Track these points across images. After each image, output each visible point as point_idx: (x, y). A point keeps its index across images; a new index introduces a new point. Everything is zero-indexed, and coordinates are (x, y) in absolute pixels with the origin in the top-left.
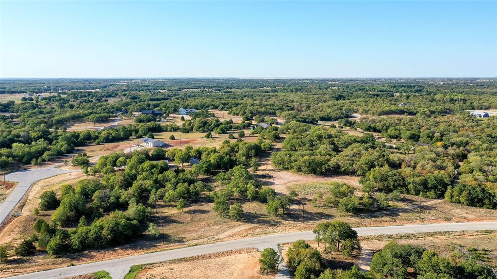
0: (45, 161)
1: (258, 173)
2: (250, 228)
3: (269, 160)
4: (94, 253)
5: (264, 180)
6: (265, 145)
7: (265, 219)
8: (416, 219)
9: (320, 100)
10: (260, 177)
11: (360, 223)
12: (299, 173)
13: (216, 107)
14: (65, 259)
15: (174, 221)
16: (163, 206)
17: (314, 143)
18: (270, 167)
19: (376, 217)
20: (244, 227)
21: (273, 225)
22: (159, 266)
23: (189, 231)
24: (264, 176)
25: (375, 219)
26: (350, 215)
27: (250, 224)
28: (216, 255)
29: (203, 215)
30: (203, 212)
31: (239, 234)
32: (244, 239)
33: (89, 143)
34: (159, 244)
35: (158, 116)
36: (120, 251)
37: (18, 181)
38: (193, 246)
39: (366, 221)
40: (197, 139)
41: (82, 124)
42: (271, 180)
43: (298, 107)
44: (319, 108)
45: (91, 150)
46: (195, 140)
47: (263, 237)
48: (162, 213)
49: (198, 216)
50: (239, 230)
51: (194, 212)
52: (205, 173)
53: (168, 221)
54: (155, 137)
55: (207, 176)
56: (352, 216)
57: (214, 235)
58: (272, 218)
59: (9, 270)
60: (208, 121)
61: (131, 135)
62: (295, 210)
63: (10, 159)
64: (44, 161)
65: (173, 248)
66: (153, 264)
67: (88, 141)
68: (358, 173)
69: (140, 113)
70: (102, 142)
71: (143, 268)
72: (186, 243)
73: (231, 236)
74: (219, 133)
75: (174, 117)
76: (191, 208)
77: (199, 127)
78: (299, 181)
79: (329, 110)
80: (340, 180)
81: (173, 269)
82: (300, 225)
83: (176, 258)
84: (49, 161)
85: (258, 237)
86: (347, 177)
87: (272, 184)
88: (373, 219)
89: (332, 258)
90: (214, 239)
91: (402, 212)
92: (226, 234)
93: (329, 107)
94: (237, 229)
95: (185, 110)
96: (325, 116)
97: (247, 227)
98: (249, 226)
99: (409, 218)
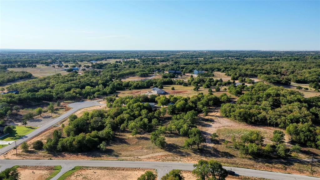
1: (207, 117)
3: (220, 109)
4: (66, 155)
5: (206, 123)
7: (181, 150)
10: (204, 121)
11: (253, 166)
12: (235, 121)
13: (219, 70)
14: (51, 155)
15: (126, 143)
16: (128, 132)
17: (260, 99)
18: (218, 114)
22: (90, 169)
23: (128, 150)
24: (207, 120)
25: (268, 165)
29: (145, 141)
30: (147, 139)
31: (154, 158)
32: (156, 162)
33: (127, 89)
34: (103, 156)
35: (176, 74)
37: (73, 107)
38: (120, 160)
39: (259, 165)
40: (188, 91)
41: (134, 77)
42: (211, 124)
43: (284, 72)
44: (302, 73)
45: (124, 93)
46: (186, 91)
47: (170, 162)
48: (124, 136)
49: (142, 141)
50: (157, 155)
51: (143, 138)
52: (170, 113)
54: (164, 87)
55: (171, 116)
56: (250, 159)
57: (139, 156)
59: (23, 156)
60: (204, 79)
61: (152, 86)
62: (209, 147)
64: (94, 97)
65: (109, 159)
66: (88, 167)
68: (280, 126)
69: (168, 72)
70: (132, 89)
71: (81, 168)
72: (119, 158)
73: (149, 158)
74: (205, 88)
75: (188, 76)
76: (143, 136)
77: (195, 83)
78: (232, 126)
81: (96, 173)
82: (203, 158)
83: (103, 166)
84: (97, 97)
85: (166, 162)
86: (272, 128)
87: (210, 126)
88: (267, 164)
90: (137, 158)
91: (298, 163)
92: (147, 156)
93: (310, 73)
94: (157, 154)
95: (197, 71)
96: (302, 79)
97: (164, 154)
98: (167, 153)
99: (301, 168)
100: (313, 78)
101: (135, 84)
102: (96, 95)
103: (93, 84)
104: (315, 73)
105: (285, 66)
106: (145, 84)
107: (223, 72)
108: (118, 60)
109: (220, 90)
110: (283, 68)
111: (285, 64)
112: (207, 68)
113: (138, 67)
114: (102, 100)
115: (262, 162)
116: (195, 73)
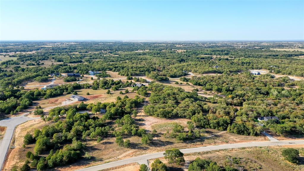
2: (134, 152)
3: (142, 109)
4: (60, 169)
6: (140, 100)
7: (141, 146)
8: (212, 143)
9: (170, 63)
12: (158, 118)
15: (96, 149)
16: (89, 140)
19: (194, 142)
20: (131, 151)
21: (145, 150)
23: (104, 154)
25: (193, 144)
26: (182, 142)
27: (134, 150)
28: (119, 167)
29: (111, 145)
30: (110, 143)
31: (128, 155)
32: (131, 158)
33: (41, 98)
34: (91, 163)
35: (77, 77)
36: (72, 167)
37: (6, 126)
38: (108, 163)
39: (189, 145)
41: (32, 83)
43: (158, 68)
45: (42, 103)
46: (101, 95)
47: (141, 156)
48: (90, 144)
49: (108, 146)
50: (129, 153)
51: (106, 143)
52: (109, 118)
53: (93, 149)
54: (78, 93)
55: (110, 121)
57: (117, 156)
58: (144, 145)
62: (156, 140)
64: (17, 111)
65: (98, 164)
68: (187, 117)
72: (104, 161)
73: (125, 157)
74: (114, 90)
79: (175, 71)
80: (178, 121)
82: (158, 148)
84: (20, 111)
85: (138, 157)
86: (182, 119)
87: (144, 124)
89: (172, 166)
90: (117, 158)
91: (206, 139)
92: (122, 155)
95: (93, 72)
97: (133, 151)
101: (48, 92)
102: (18, 108)
104: (179, 69)
107: (114, 71)
109: (128, 92)
114: (28, 113)
115: (189, 143)
116: (90, 74)
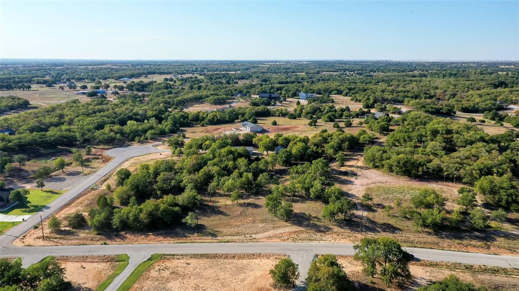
0: (148, 139)
1: (343, 169)
2: (296, 232)
4: (128, 235)
5: (345, 178)
6: (364, 138)
7: (316, 222)
10: (341, 174)
11: (437, 244)
12: (390, 173)
13: (339, 92)
14: (103, 237)
17: (424, 139)
18: (360, 164)
19: (461, 238)
20: (290, 228)
21: (320, 231)
22: (178, 259)
23: (231, 225)
24: (346, 173)
25: (461, 242)
26: (429, 232)
27: (297, 227)
29: (255, 210)
30: (256, 206)
31: (279, 237)
32: (282, 243)
33: (196, 124)
34: (189, 235)
35: (273, 100)
36: (152, 236)
37: (115, 156)
38: (224, 242)
39: (447, 242)
40: (299, 126)
41: (201, 105)
42: (353, 179)
43: (440, 95)
44: (468, 97)
45: (193, 131)
46: (296, 127)
47: (305, 243)
48: (217, 202)
49: (250, 210)
50: (283, 232)
51: (249, 205)
52: (283, 163)
54: (259, 121)
55: (285, 168)
56: (429, 233)
57: (252, 234)
58: (326, 222)
59: (55, 240)
60: (321, 108)
61: (238, 119)
62: (361, 218)
63: (118, 135)
64: (146, 138)
65: (205, 241)
66: (174, 255)
67: (195, 122)
68: (464, 180)
69: (258, 96)
70: (206, 124)
71: (163, 257)
72: (219, 238)
73: (270, 237)
74: (326, 121)
75: (291, 102)
76: (249, 201)
77: (308, 113)
78: (387, 182)
79: (477, 100)
80: (440, 186)
81: (189, 264)
82: (357, 235)
83: (199, 253)
84: (151, 139)
85: (299, 243)
86: (451, 184)
87: (351, 182)
88: (457, 241)
90: (251, 238)
92: (267, 234)
93: (480, 96)
94: (281, 231)
95: (305, 95)
96: (470, 106)
97: (293, 230)
98: (296, 228)
99: (511, 246)
100: (487, 105)
101: (210, 116)
102: (148, 134)
103: (138, 117)
104: (488, 97)
105: (440, 86)
106: (227, 116)
107: (346, 95)
108: (168, 77)
109: (351, 124)
110: (437, 88)
111: (439, 82)
112: (320, 90)
113: (205, 89)
114: (161, 143)
115: (447, 237)
116: (301, 97)
